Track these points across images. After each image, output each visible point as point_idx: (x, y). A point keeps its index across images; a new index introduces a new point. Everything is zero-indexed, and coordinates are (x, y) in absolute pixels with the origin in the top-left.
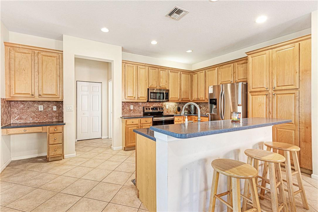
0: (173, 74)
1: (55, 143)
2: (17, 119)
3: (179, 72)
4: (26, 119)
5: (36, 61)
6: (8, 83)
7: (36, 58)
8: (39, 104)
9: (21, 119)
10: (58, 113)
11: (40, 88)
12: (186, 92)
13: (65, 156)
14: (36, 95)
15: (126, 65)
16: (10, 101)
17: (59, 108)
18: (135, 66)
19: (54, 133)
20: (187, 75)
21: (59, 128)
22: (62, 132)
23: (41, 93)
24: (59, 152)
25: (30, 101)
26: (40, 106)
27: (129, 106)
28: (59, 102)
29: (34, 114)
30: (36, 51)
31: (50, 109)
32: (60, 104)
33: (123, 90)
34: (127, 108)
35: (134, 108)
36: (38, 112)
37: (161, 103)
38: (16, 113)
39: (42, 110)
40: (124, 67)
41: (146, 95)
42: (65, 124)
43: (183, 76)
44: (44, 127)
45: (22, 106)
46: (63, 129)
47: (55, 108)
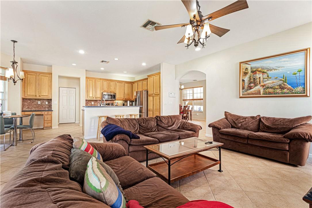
0: (119, 84)
1: (48, 120)
2: (27, 108)
3: (123, 83)
4: (31, 108)
5: (38, 79)
6: (24, 90)
7: (38, 77)
8: (38, 101)
9: (28, 108)
10: (49, 106)
11: (40, 92)
12: (128, 95)
13: (52, 127)
14: (38, 96)
15: (88, 79)
16: (24, 99)
17: (49, 103)
18: (94, 80)
19: (47, 115)
20: (130, 85)
21: (50, 112)
22: (51, 115)
23: (40, 95)
24: (49, 125)
25: (34, 99)
26: (38, 102)
27: (91, 102)
28: (49, 99)
29: (35, 106)
30: (38, 74)
31: (44, 103)
32: (50, 100)
33: (86, 94)
34: (90, 104)
35: (94, 103)
36: (38, 104)
37: (112, 101)
38: (26, 105)
39: (40, 103)
40: (87, 81)
41: (101, 96)
42: (53, 111)
43: (126, 85)
44: (42, 112)
45: (29, 101)
46: (51, 113)
47: (47, 103)
